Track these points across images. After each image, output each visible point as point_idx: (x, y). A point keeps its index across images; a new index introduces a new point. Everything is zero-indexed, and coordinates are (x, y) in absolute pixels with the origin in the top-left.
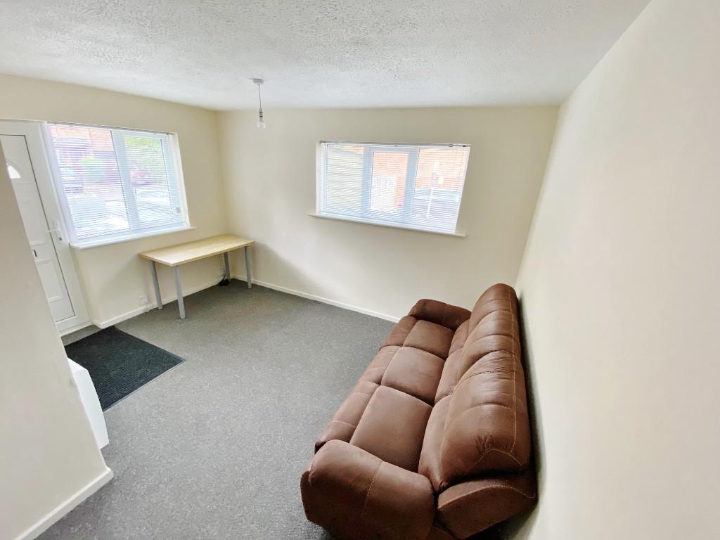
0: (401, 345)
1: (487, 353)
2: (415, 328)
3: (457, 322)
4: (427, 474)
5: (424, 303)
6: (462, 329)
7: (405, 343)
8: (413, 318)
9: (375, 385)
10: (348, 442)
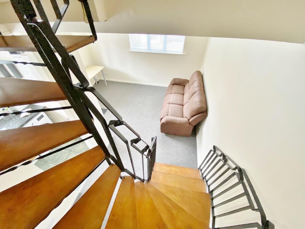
0: (171, 93)
1: (196, 92)
2: (174, 88)
3: (185, 84)
4: (186, 118)
5: (175, 79)
6: (187, 86)
7: (172, 93)
8: (172, 85)
9: (169, 105)
10: (168, 116)
